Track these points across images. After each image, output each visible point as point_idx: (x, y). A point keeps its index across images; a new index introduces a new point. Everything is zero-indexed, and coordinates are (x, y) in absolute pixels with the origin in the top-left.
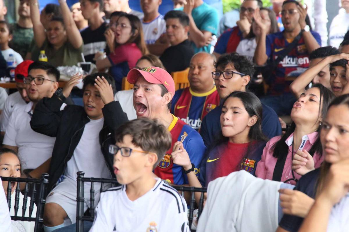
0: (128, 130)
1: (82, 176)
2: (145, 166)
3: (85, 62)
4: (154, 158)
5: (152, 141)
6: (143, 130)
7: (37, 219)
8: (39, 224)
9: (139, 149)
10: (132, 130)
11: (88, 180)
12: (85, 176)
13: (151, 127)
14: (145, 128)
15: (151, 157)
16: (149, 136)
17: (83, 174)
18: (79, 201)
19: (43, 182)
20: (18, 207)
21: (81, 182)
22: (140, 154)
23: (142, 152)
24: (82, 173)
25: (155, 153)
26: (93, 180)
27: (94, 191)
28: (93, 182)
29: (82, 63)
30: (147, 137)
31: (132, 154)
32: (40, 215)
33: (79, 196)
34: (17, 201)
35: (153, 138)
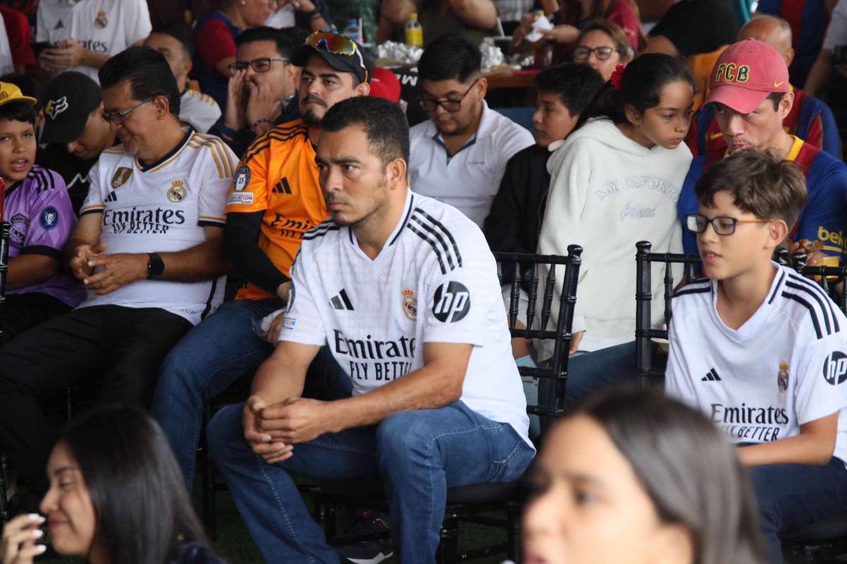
0: (720, 181)
1: (647, 251)
2: (765, 248)
3: (503, 37)
4: (780, 230)
5: (774, 196)
6: (752, 178)
7: (559, 335)
8: (563, 344)
9: (750, 217)
10: (730, 179)
11: (659, 257)
12: (653, 250)
13: (765, 167)
14: (755, 173)
15: (774, 228)
16: (766, 188)
17: (649, 247)
18: (642, 300)
19: (572, 262)
20: (517, 311)
21: (645, 263)
22: (753, 226)
23: (757, 222)
24: (648, 244)
25: (780, 219)
26: (668, 258)
27: (672, 280)
28: (671, 261)
29: (497, 38)
30: (762, 188)
31: (737, 227)
32: (565, 327)
33: (641, 290)
34: (515, 300)
35: (773, 190)
